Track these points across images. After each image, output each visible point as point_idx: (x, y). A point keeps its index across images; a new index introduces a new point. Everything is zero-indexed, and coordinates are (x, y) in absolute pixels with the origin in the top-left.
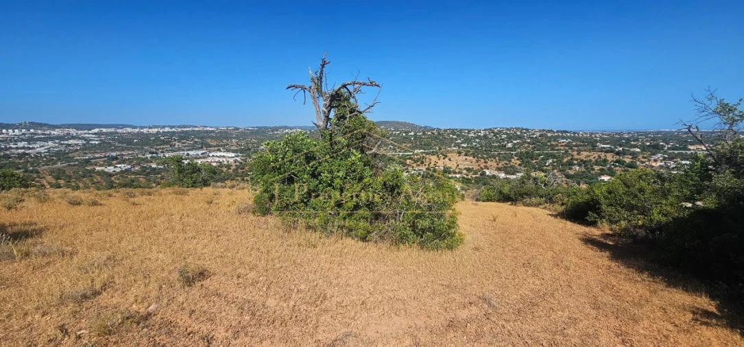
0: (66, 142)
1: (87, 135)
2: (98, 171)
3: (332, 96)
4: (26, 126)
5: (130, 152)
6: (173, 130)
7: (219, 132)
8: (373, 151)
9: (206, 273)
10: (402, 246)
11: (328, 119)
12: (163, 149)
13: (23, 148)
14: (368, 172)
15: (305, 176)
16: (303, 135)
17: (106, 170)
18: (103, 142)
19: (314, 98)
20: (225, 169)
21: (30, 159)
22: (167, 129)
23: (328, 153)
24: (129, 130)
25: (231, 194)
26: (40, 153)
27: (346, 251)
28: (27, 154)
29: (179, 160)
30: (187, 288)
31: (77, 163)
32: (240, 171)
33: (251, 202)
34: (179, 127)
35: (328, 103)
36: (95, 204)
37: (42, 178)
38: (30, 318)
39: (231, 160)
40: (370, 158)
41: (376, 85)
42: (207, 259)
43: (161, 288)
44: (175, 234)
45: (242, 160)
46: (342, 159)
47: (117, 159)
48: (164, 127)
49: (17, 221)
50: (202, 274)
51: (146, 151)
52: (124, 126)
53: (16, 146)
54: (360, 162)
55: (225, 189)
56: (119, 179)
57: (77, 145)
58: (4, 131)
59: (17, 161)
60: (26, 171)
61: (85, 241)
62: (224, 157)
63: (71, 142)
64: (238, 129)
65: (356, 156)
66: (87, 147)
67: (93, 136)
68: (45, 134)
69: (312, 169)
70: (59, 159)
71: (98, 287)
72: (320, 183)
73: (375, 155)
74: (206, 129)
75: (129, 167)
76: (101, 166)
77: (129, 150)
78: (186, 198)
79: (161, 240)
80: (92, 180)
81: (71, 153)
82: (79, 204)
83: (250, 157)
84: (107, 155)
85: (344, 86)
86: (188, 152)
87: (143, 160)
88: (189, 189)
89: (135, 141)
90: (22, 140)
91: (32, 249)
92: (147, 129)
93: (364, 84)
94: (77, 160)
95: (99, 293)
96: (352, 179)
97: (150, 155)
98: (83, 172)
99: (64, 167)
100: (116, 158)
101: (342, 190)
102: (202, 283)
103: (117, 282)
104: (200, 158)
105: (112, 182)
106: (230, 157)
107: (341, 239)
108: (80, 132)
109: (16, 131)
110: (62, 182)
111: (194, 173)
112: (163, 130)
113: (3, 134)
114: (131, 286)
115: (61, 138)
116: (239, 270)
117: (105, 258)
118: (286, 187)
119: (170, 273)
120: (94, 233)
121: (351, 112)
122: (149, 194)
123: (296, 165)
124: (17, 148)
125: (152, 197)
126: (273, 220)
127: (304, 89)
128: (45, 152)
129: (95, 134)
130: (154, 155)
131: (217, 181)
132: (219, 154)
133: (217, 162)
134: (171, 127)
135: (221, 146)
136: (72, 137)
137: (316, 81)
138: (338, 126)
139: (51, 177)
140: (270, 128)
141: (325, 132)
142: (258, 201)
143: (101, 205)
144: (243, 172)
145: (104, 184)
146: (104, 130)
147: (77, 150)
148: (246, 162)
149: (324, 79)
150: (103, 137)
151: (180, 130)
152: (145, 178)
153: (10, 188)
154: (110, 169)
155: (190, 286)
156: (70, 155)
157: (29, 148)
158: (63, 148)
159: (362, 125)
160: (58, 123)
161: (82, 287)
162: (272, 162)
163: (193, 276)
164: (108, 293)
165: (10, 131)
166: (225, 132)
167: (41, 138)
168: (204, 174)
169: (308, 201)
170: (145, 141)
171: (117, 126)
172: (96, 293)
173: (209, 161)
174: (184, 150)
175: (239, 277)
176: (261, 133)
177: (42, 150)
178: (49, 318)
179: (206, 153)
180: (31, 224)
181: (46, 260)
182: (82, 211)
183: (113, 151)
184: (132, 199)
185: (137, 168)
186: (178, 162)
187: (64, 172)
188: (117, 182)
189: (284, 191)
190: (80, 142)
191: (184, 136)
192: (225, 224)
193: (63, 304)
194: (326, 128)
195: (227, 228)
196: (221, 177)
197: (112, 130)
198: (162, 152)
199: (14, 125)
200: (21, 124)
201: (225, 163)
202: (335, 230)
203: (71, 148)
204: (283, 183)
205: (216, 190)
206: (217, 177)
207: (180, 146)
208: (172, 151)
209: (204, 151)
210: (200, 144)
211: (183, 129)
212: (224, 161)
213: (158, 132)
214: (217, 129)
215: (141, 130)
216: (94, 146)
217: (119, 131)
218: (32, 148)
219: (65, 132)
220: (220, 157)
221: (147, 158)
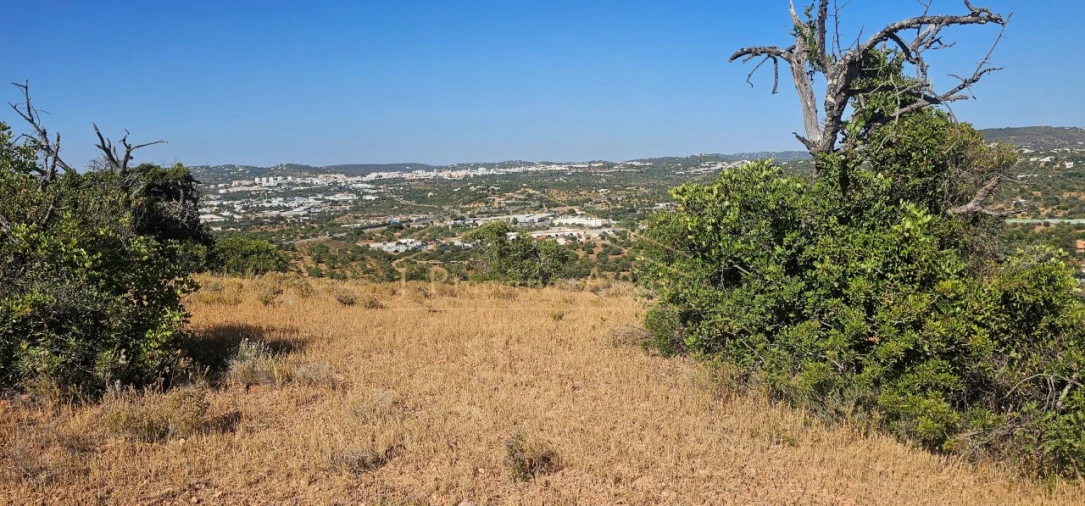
0: (331, 198)
1: (360, 185)
2: (373, 251)
3: (852, 64)
4: (282, 170)
5: (421, 216)
6: (492, 171)
7: (573, 174)
8: (970, 205)
9: (553, 460)
10: (1060, 483)
11: (837, 123)
12: (474, 209)
13: (278, 208)
14: (951, 262)
15: (772, 268)
16: (768, 168)
17: (385, 249)
18: (382, 197)
19: (800, 75)
20: (581, 254)
21: (285, 227)
22: (481, 171)
23: (835, 210)
24: (422, 174)
25: (595, 303)
26: (297, 216)
27: (879, 468)
28: (282, 218)
29: (501, 232)
30: (520, 484)
31: (344, 234)
32: (611, 258)
33: (638, 324)
34: (503, 165)
35: (840, 81)
36: (373, 305)
37: (299, 259)
38: (293, 483)
39: (595, 234)
40: (958, 225)
41: (990, 19)
42: (556, 431)
43: (476, 472)
44: (497, 374)
45: (617, 234)
46: (873, 227)
47: (401, 228)
48: (476, 166)
49: (276, 324)
50: (547, 461)
51: (447, 213)
52: (414, 167)
53: (269, 205)
54: (926, 235)
55: (584, 294)
56: (402, 266)
57: (345, 202)
58: (257, 180)
59: (270, 229)
60: (280, 247)
61: (362, 367)
62: (581, 226)
63: (339, 197)
64: (610, 165)
65: (915, 218)
66: (360, 207)
67: (369, 186)
68: (304, 184)
69: (789, 252)
70: (322, 228)
71: (381, 450)
72: (809, 287)
73: (976, 219)
74: (549, 168)
75: (419, 243)
76: (378, 240)
77: (419, 212)
78: (515, 307)
79: (474, 382)
80: (365, 266)
81: (338, 216)
82: (352, 303)
83: (633, 227)
84: (387, 221)
85: (890, 34)
86: (516, 216)
87: (441, 230)
88: (517, 289)
89: (430, 194)
90: (278, 195)
91: (294, 369)
92: (449, 172)
93: (952, 21)
94: (345, 230)
95: (384, 463)
96: (902, 279)
97: (452, 222)
98: (352, 251)
99: (327, 241)
100: (399, 227)
101: (870, 308)
102: (547, 478)
103: (409, 448)
104: (537, 228)
105: (392, 270)
106: (592, 228)
107: (866, 434)
108: (350, 179)
109: (271, 179)
110: (323, 267)
111: (525, 258)
112: (475, 172)
113: (256, 184)
114: (430, 459)
115: (326, 190)
116: (619, 467)
117: (390, 401)
118: (720, 294)
119: (490, 446)
120: (375, 356)
121: (904, 104)
122: (453, 294)
123: (747, 242)
124: (271, 208)
125: (457, 299)
126: (688, 368)
127: (773, 54)
128: (304, 216)
129: (372, 182)
130: (459, 222)
131: (567, 276)
132: (571, 220)
133: (567, 238)
134: (488, 166)
135: (576, 204)
136: (340, 188)
137: (807, 32)
138: (865, 142)
139: (309, 257)
140: (681, 160)
141: (828, 157)
142: (655, 322)
143: (382, 307)
144: (617, 261)
145: (381, 273)
146: (385, 175)
147: (345, 212)
148: (624, 238)
149: (829, 24)
150: (382, 189)
151: (502, 171)
152: (443, 266)
153: (265, 271)
154: (390, 247)
155: (525, 479)
156: (336, 220)
157: (286, 209)
158: (327, 208)
159: (936, 134)
160: (322, 165)
161: (358, 447)
162: (690, 233)
163: (531, 461)
164: (395, 465)
165: (264, 179)
166: (586, 173)
167: (300, 191)
168: (544, 262)
169: (776, 330)
170: (445, 194)
171: (402, 168)
172: (379, 462)
173: (553, 235)
174: (508, 214)
175: (618, 480)
176: (660, 170)
177: (300, 211)
178: (317, 489)
179: (547, 218)
180: (292, 332)
181: (312, 392)
182: (358, 315)
183: (395, 213)
184: (427, 301)
185: (430, 247)
186: (500, 234)
187: (328, 249)
188: (400, 270)
189: (717, 301)
190: (351, 197)
191: (509, 184)
192: (587, 363)
193: (336, 470)
194: (830, 148)
195: (591, 374)
196: (573, 269)
197: (395, 175)
198: (471, 216)
199: (269, 169)
200: (276, 168)
201: (583, 239)
202: (848, 409)
203: (338, 208)
204: (715, 283)
205: (567, 294)
206: (567, 268)
207: (503, 204)
208: (489, 214)
209: (544, 215)
210: (538, 199)
211: (508, 170)
212: (580, 236)
213: (467, 176)
214: (571, 168)
215: (441, 174)
216: (369, 203)
217: (407, 176)
218: (289, 209)
219: (332, 180)
220: (574, 226)
221: (447, 227)
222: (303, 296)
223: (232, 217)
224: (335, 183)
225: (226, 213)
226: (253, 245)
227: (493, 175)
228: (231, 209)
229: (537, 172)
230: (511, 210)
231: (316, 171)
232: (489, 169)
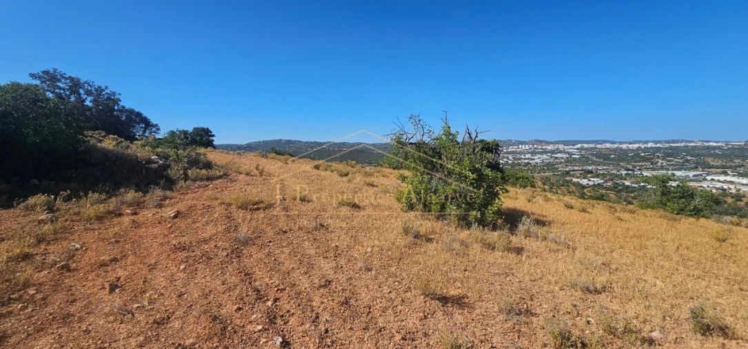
0: (555, 156)
1: (571, 150)
2: (574, 182)
4: (533, 142)
5: (605, 168)
6: (658, 145)
7: (729, 149)
12: (642, 166)
13: (528, 159)
17: (581, 182)
18: (583, 156)
20: (730, 200)
21: (531, 168)
22: (650, 145)
24: (608, 145)
26: (537, 163)
28: (530, 164)
29: (664, 181)
34: (667, 142)
36: (583, 210)
39: (745, 189)
48: (647, 142)
51: (622, 167)
52: (604, 142)
53: (524, 157)
55: (739, 228)
56: (590, 192)
57: (562, 158)
58: (520, 146)
59: (523, 168)
62: (732, 183)
63: (558, 155)
66: (570, 161)
67: (576, 151)
68: (543, 149)
70: (548, 169)
74: (706, 144)
75: (602, 181)
76: (578, 178)
77: (605, 165)
81: (557, 164)
82: (572, 208)
84: (584, 169)
86: (674, 172)
87: (617, 176)
88: (675, 216)
89: (612, 156)
90: (529, 153)
92: (627, 145)
94: (561, 171)
95: (600, 293)
97: (626, 172)
98: (563, 181)
99: (550, 176)
100: (591, 172)
104: (691, 180)
105: (584, 193)
106: (743, 185)
108: (566, 147)
109: (527, 146)
110: (547, 187)
111: (683, 198)
112: (646, 145)
113: (520, 148)
115: (552, 152)
117: (600, 262)
122: (632, 212)
124: (525, 159)
125: (636, 216)
128: (540, 163)
129: (577, 149)
130: (630, 172)
131: (721, 213)
132: (722, 178)
133: (717, 189)
134: (656, 142)
135: (730, 167)
136: (560, 151)
139: (541, 182)
143: (588, 212)
145: (577, 194)
146: (586, 146)
147: (561, 163)
150: (583, 152)
151: (667, 145)
152: (616, 195)
154: (584, 182)
156: (556, 166)
157: (532, 159)
158: (552, 161)
160: (552, 140)
165: (524, 146)
167: (540, 152)
168: (697, 201)
170: (622, 156)
171: (597, 142)
172: (598, 292)
173: (705, 186)
174: (668, 170)
177: (539, 161)
179: (701, 175)
181: (557, 247)
183: (590, 165)
184: (617, 214)
185: (609, 184)
187: (550, 179)
188: (589, 194)
190: (565, 156)
191: (671, 153)
196: (722, 209)
197: (593, 146)
198: (639, 170)
199: (527, 142)
200: (530, 141)
201: (733, 191)
203: (557, 160)
206: (718, 208)
207: (664, 164)
208: (653, 169)
209: (698, 173)
210: (694, 163)
211: (671, 145)
212: (730, 189)
213: (639, 147)
214: (727, 145)
215: (621, 146)
216: (575, 160)
217: (599, 146)
218: (534, 159)
219: (556, 147)
220: (725, 182)
221: (622, 174)
222: (546, 201)
223: (507, 162)
224: (558, 149)
225: (505, 160)
226: (521, 174)
227: (659, 147)
228: (508, 158)
229: (696, 146)
230: (671, 168)
231: (548, 143)
232: (656, 144)
